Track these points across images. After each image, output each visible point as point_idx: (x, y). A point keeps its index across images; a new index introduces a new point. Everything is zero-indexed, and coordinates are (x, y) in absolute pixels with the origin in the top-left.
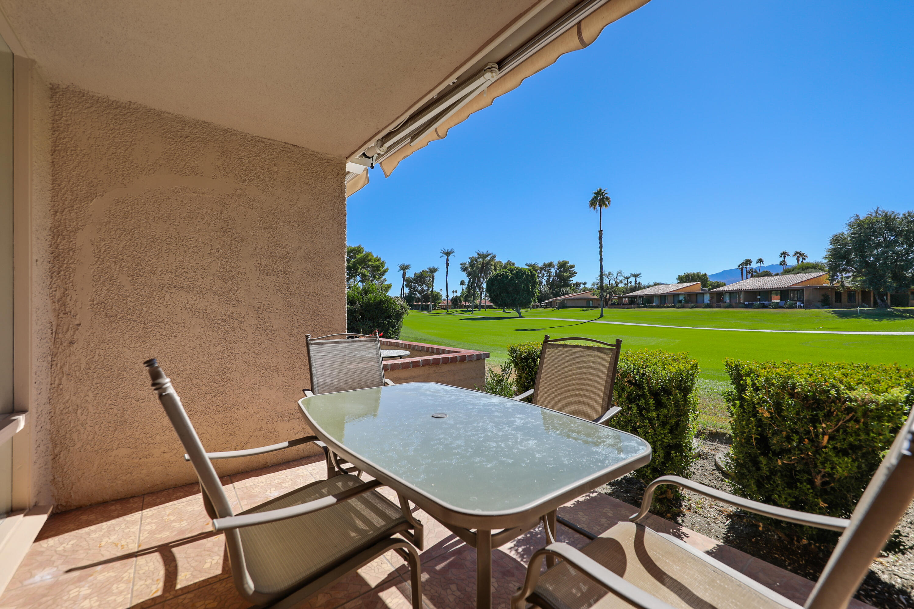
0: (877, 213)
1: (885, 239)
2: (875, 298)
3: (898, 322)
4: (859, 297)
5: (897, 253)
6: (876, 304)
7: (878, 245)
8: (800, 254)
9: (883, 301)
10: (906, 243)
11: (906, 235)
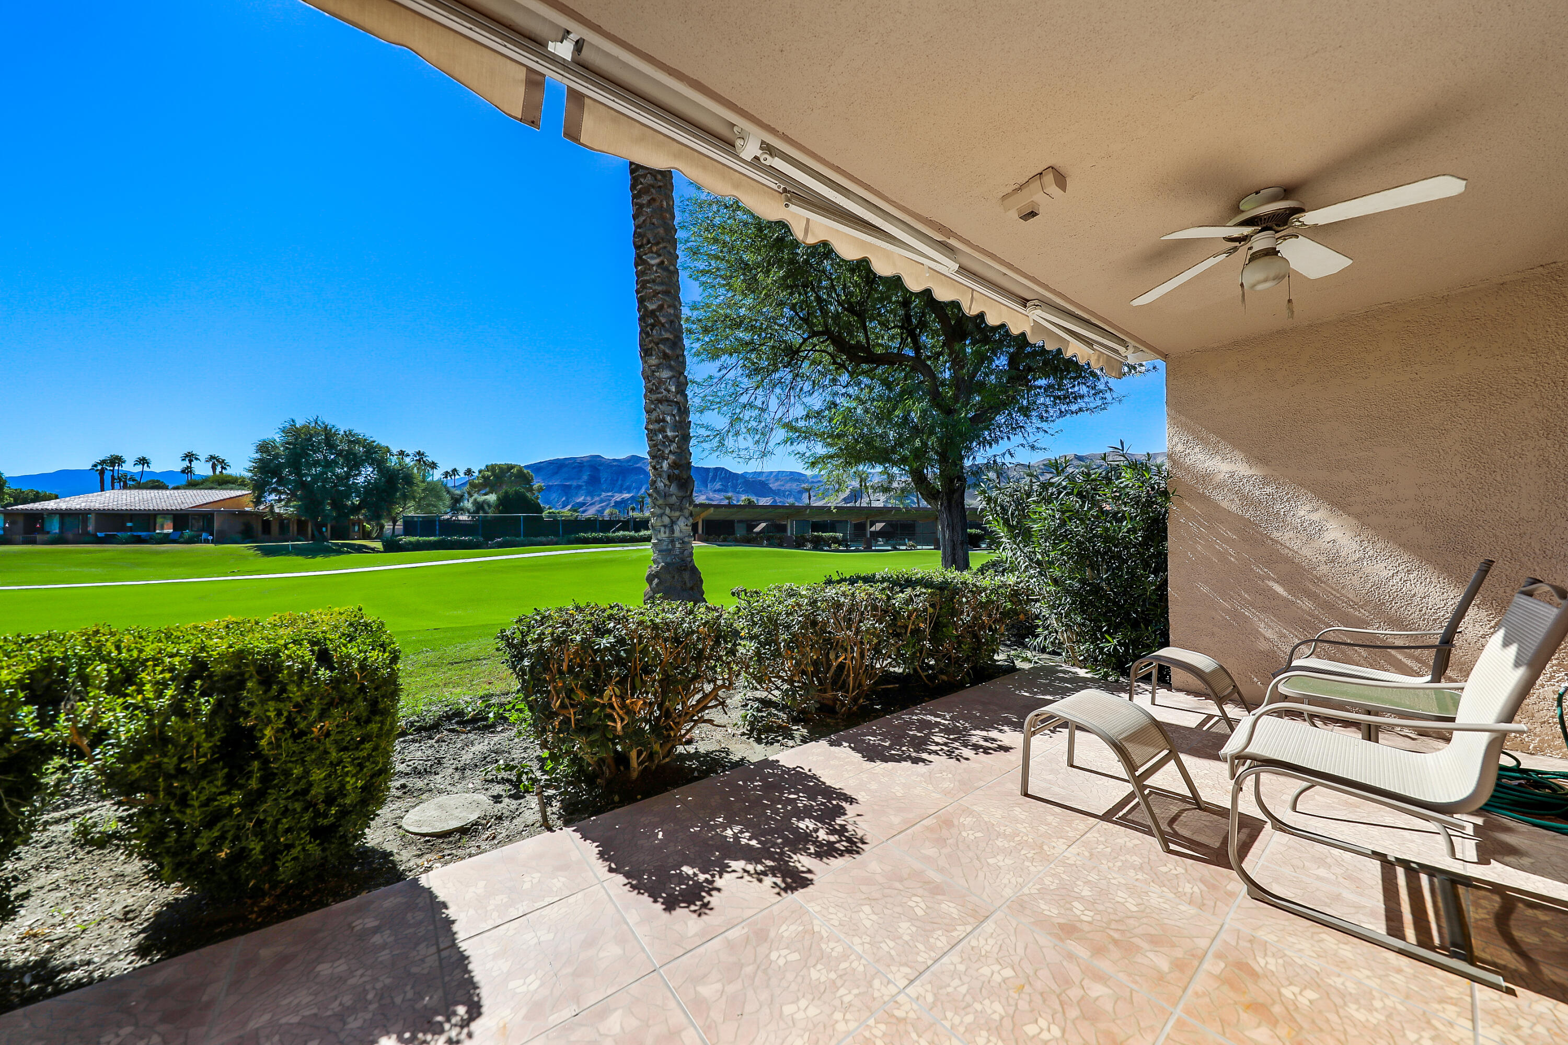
0: (316, 423)
1: (325, 457)
2: (312, 531)
3: (334, 559)
4: (294, 528)
5: (337, 476)
6: (313, 538)
7: (316, 463)
8: (218, 460)
9: (321, 532)
10: (347, 466)
11: (346, 455)
